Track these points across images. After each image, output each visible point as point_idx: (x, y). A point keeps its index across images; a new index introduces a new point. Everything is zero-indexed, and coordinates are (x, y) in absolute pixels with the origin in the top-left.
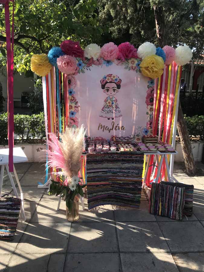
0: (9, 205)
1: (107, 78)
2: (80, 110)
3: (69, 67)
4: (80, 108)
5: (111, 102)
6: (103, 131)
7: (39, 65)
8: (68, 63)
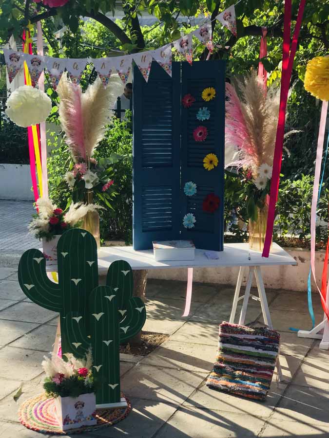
0: (259, 340)
7: (323, 79)
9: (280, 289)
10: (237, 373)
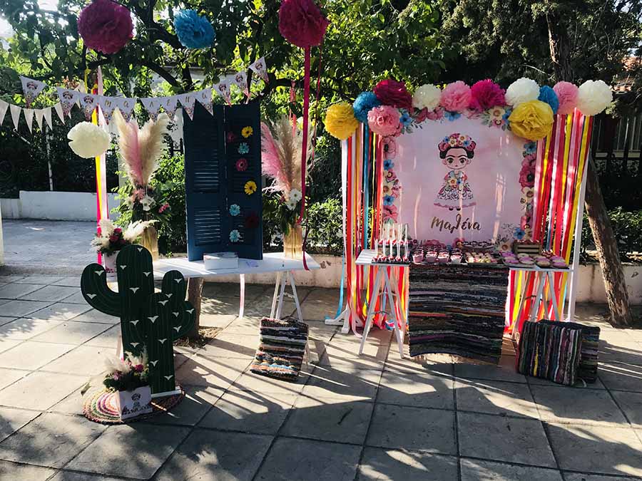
0: (292, 331)
1: (451, 140)
2: (401, 194)
3: (388, 125)
4: (400, 190)
5: (456, 180)
6: (440, 230)
7: (340, 122)
8: (385, 118)
9: (313, 287)
10: (274, 359)
